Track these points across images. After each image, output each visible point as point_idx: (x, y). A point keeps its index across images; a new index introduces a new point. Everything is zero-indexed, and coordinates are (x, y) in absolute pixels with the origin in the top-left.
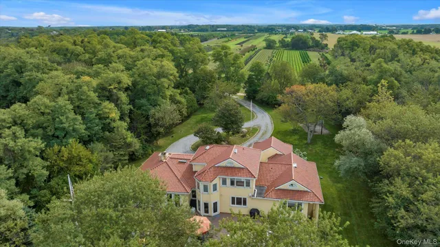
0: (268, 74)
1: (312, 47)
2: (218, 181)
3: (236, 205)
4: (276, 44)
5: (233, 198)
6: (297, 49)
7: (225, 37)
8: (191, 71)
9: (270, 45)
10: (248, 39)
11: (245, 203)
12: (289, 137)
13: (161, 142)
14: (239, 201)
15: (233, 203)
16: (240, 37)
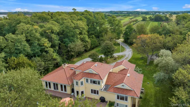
0: (135, 30)
1: (165, 20)
2: (83, 80)
3: (93, 94)
4: (147, 19)
5: (92, 90)
6: (157, 21)
7: (125, 16)
8: (98, 28)
9: (144, 19)
10: (135, 16)
11: (98, 93)
12: (138, 61)
13: (75, 60)
14: (94, 92)
15: (92, 92)
16: (131, 16)
